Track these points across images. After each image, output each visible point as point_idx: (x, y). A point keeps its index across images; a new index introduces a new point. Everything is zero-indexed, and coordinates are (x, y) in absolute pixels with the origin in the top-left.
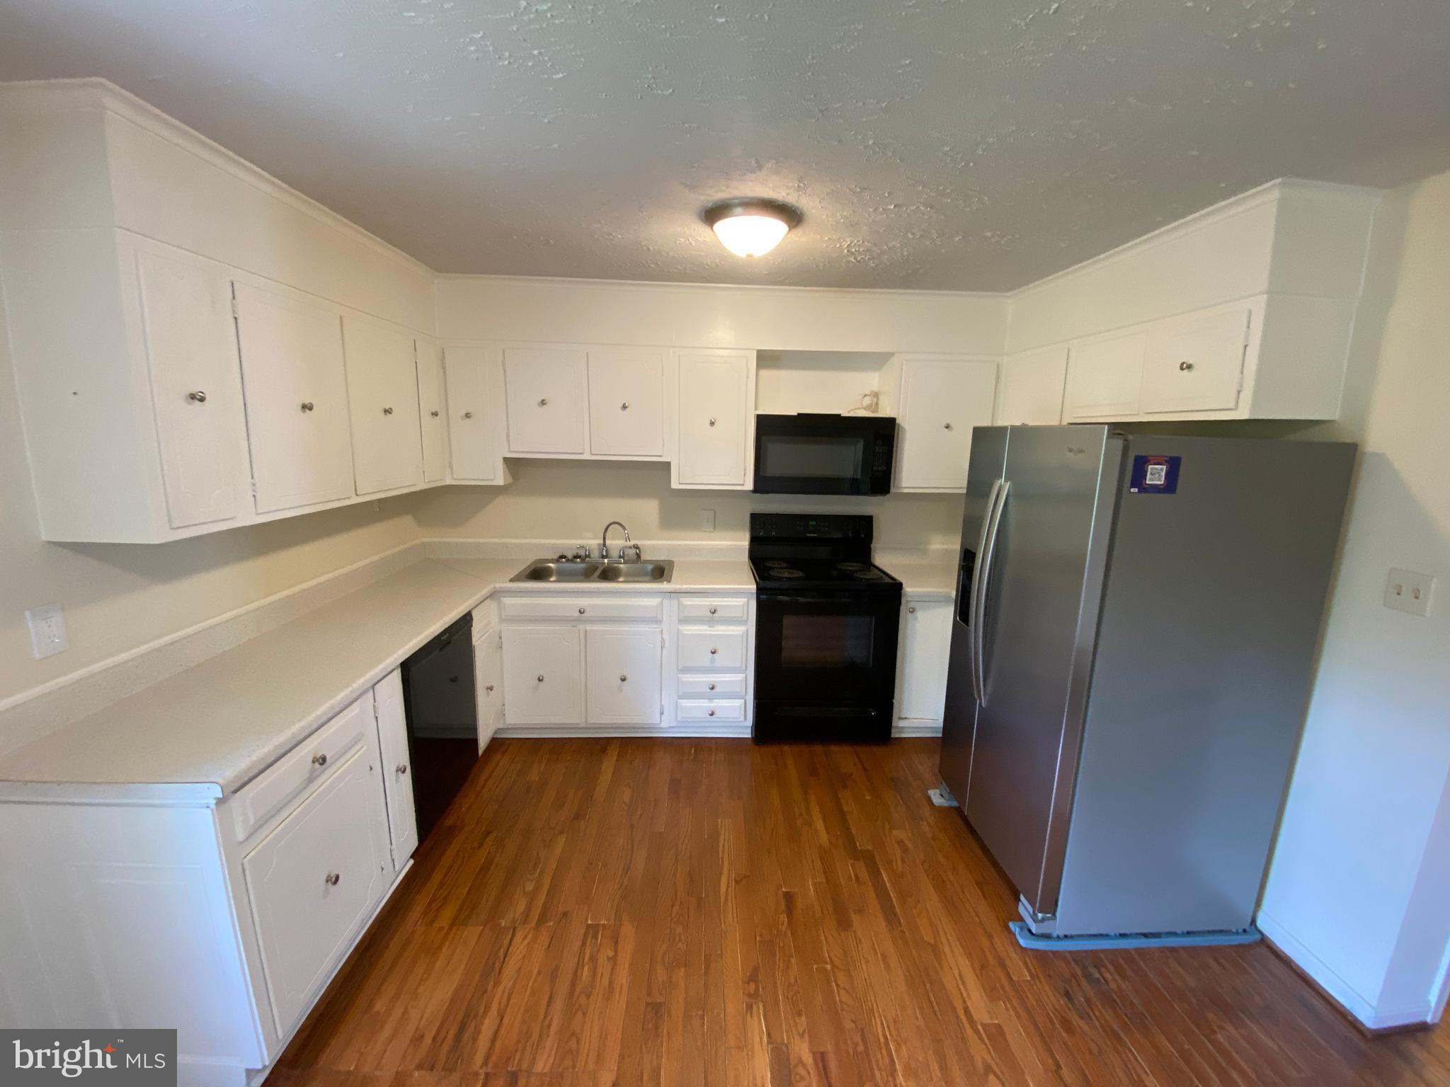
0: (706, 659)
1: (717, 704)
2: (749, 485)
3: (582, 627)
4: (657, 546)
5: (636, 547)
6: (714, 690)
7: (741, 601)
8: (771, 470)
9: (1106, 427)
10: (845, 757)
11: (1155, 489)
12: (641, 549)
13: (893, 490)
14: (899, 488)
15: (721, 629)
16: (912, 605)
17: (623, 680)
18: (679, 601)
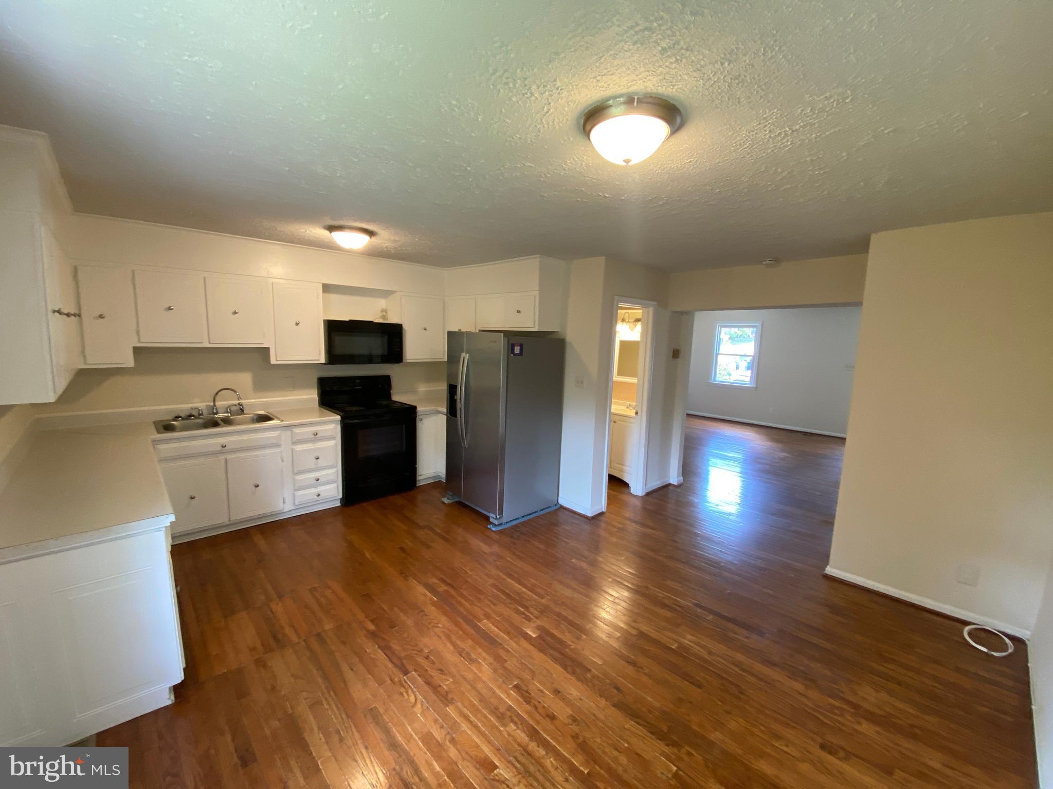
0: (311, 463)
1: (321, 489)
2: (323, 361)
3: (222, 457)
4: (257, 403)
5: (240, 405)
6: (319, 481)
7: (332, 426)
8: (338, 351)
9: (502, 334)
10: (397, 500)
11: (517, 354)
12: (244, 406)
13: (404, 361)
14: (406, 360)
15: (320, 444)
16: (421, 417)
17: (257, 486)
18: (292, 431)
